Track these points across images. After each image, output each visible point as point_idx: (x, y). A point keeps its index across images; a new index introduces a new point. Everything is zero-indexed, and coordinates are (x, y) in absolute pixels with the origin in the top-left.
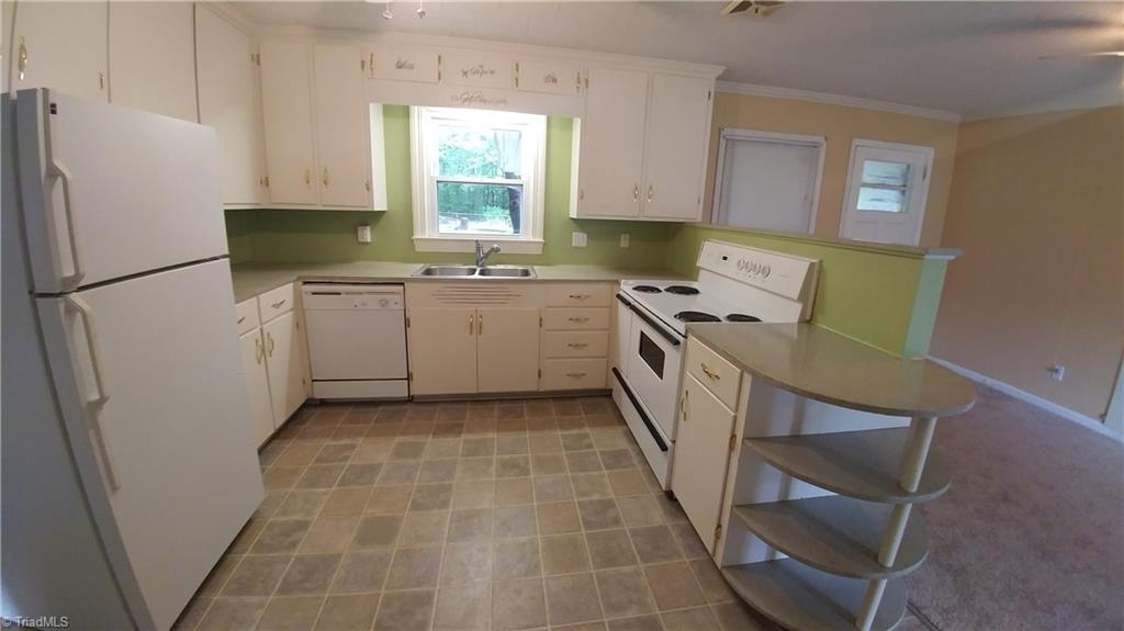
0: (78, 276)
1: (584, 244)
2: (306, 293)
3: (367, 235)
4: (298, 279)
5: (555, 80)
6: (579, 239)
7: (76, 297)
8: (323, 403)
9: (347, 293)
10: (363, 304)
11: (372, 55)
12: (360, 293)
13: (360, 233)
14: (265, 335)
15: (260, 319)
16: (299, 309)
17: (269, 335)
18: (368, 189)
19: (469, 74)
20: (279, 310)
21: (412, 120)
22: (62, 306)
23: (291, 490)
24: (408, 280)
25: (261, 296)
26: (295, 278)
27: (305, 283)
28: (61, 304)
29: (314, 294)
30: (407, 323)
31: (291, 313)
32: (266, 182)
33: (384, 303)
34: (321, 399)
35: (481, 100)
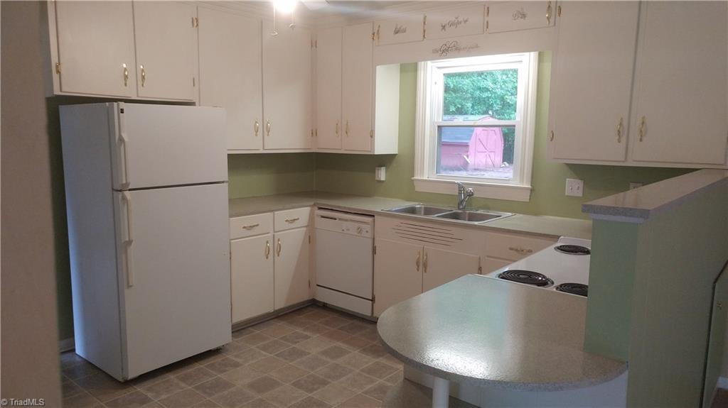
0: (127, 184)
1: (580, 195)
2: (317, 215)
3: (382, 174)
4: (315, 205)
5: (524, 16)
6: (574, 187)
7: (127, 194)
8: (325, 307)
9: (340, 219)
10: (348, 230)
11: (379, 26)
12: (346, 220)
13: (377, 171)
14: (276, 240)
15: (274, 229)
16: (311, 226)
17: (279, 240)
18: (372, 137)
19: (446, 28)
20: (292, 226)
21: (419, 72)
22: (120, 196)
23: (253, 347)
24: (380, 214)
25: (276, 212)
26: (312, 203)
27: (320, 208)
28: (120, 195)
29: (322, 217)
30: (374, 251)
31: (305, 229)
32: (314, 133)
33: (360, 230)
34: (324, 303)
35: (456, 49)
